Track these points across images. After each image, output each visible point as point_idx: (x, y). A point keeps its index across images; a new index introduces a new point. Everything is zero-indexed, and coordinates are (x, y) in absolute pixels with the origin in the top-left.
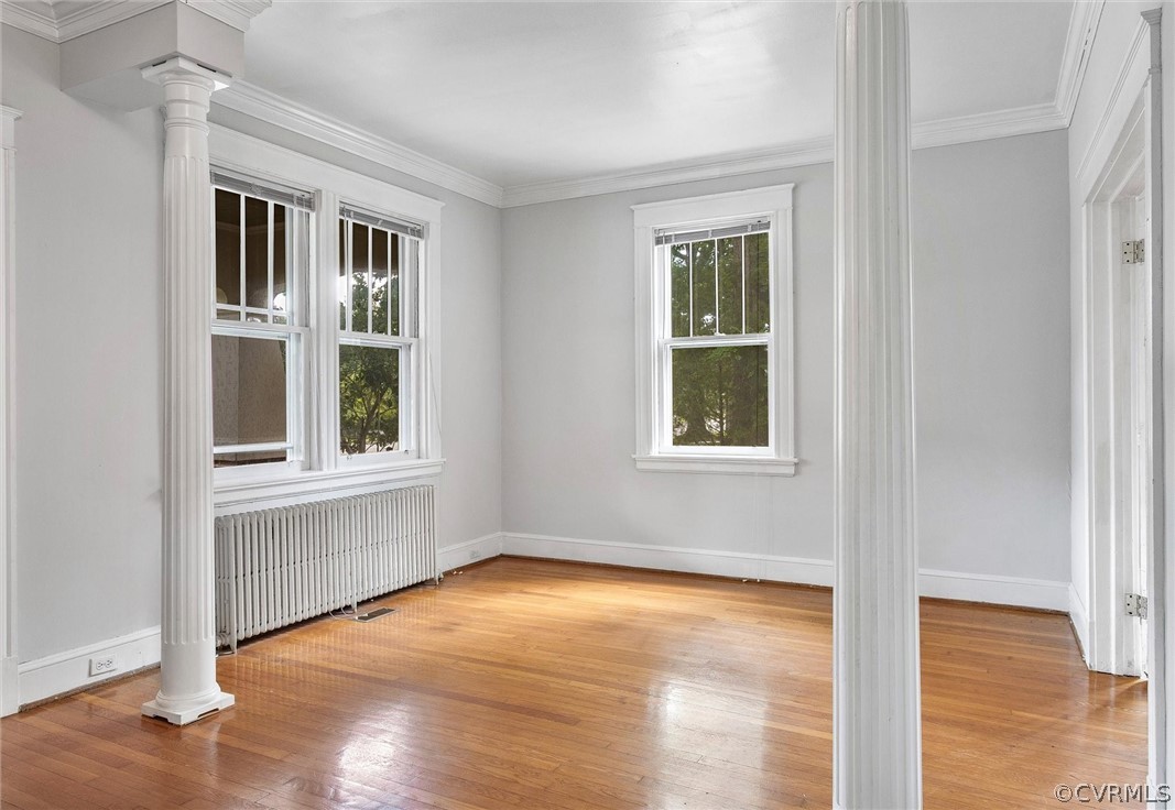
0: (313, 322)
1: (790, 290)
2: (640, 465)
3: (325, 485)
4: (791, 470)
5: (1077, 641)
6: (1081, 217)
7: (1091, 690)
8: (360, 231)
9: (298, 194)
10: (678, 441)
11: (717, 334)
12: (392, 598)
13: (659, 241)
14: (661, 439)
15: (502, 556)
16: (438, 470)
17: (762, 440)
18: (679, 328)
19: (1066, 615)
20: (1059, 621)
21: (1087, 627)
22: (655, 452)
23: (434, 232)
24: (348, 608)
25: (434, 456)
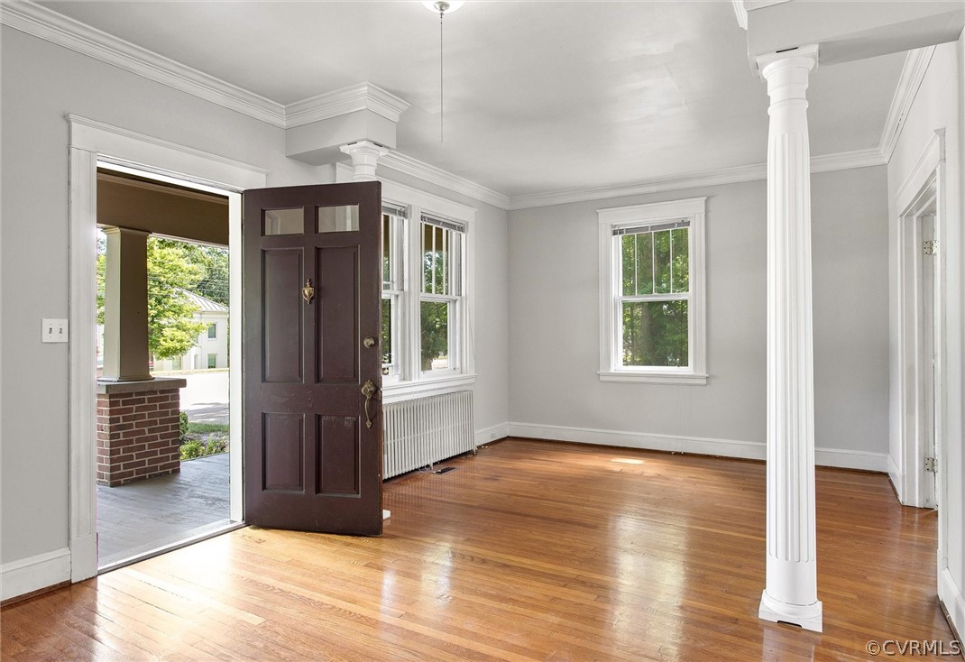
0: (406, 288)
1: (704, 266)
2: (602, 378)
3: (414, 389)
4: (704, 382)
5: (894, 489)
6: (897, 226)
7: (903, 515)
8: (428, 229)
9: (399, 208)
10: (626, 363)
11: (654, 293)
12: (453, 461)
13: (615, 233)
14: (617, 361)
15: (508, 437)
16: (472, 381)
17: (684, 363)
18: (628, 290)
19: (886, 475)
20: (882, 478)
21: (900, 479)
22: (612, 370)
23: (471, 228)
24: (428, 466)
25: (472, 373)
